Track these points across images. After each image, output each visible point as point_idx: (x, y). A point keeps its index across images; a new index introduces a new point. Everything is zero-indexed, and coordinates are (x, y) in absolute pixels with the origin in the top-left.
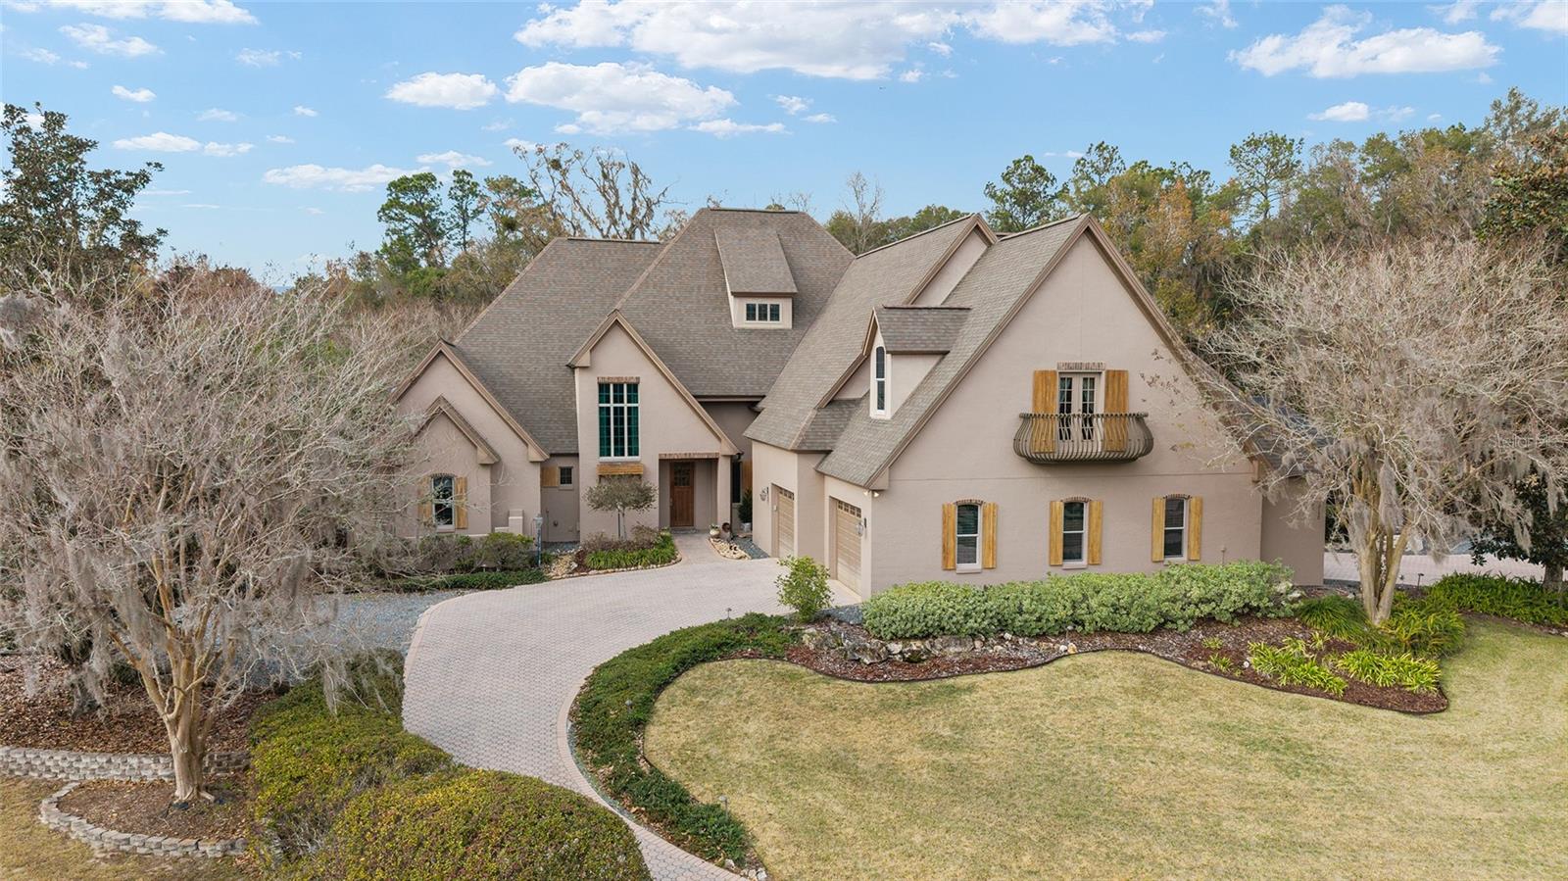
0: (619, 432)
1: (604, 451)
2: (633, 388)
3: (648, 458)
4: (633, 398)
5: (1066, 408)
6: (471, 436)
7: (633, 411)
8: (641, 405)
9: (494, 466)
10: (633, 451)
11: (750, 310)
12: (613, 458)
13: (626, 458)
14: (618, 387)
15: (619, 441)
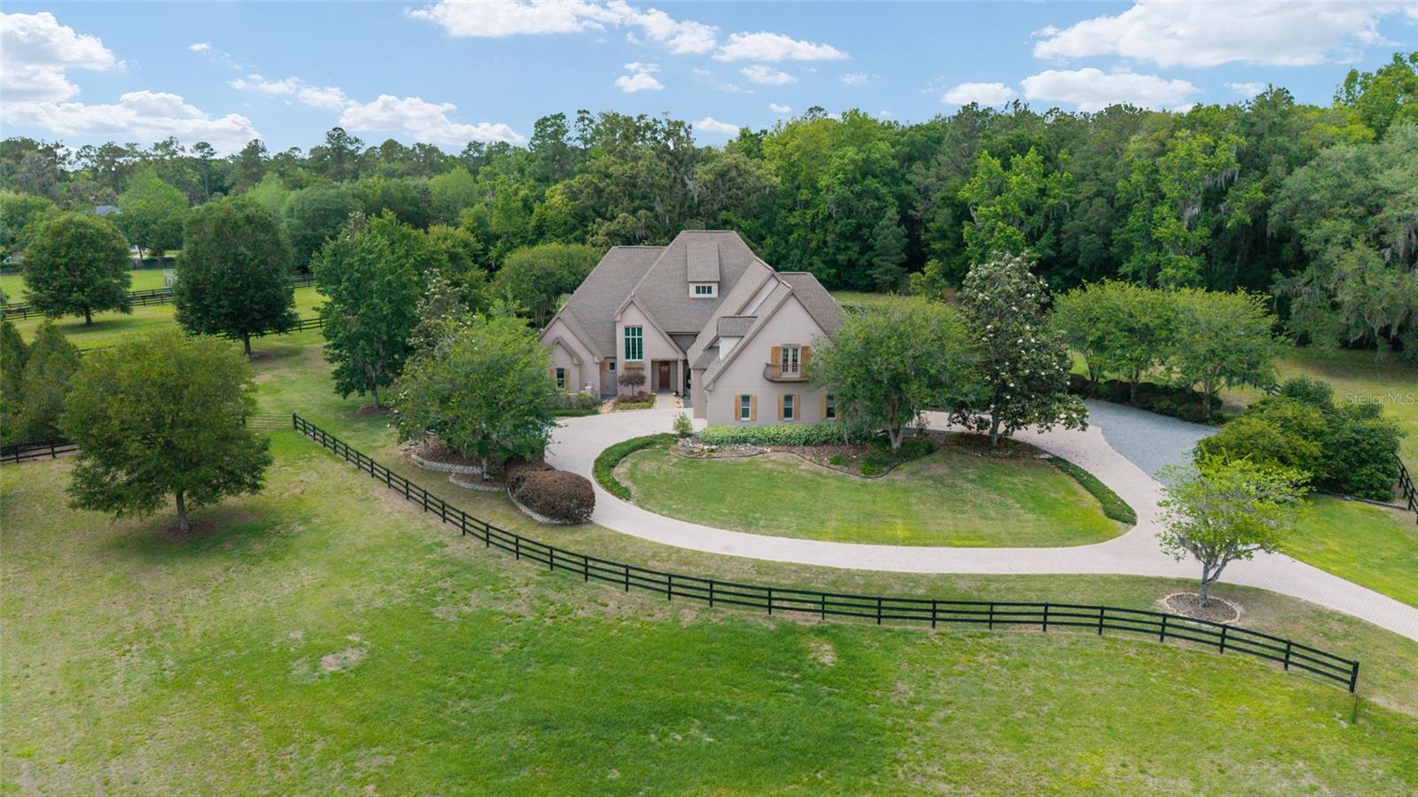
0: (634, 348)
1: (628, 357)
2: (640, 329)
3: (646, 360)
4: (640, 334)
5: (786, 361)
6: (571, 353)
7: (640, 340)
8: (644, 337)
9: (580, 364)
10: (640, 357)
11: (698, 288)
12: (631, 360)
13: (637, 360)
14: (634, 329)
15: (634, 353)
